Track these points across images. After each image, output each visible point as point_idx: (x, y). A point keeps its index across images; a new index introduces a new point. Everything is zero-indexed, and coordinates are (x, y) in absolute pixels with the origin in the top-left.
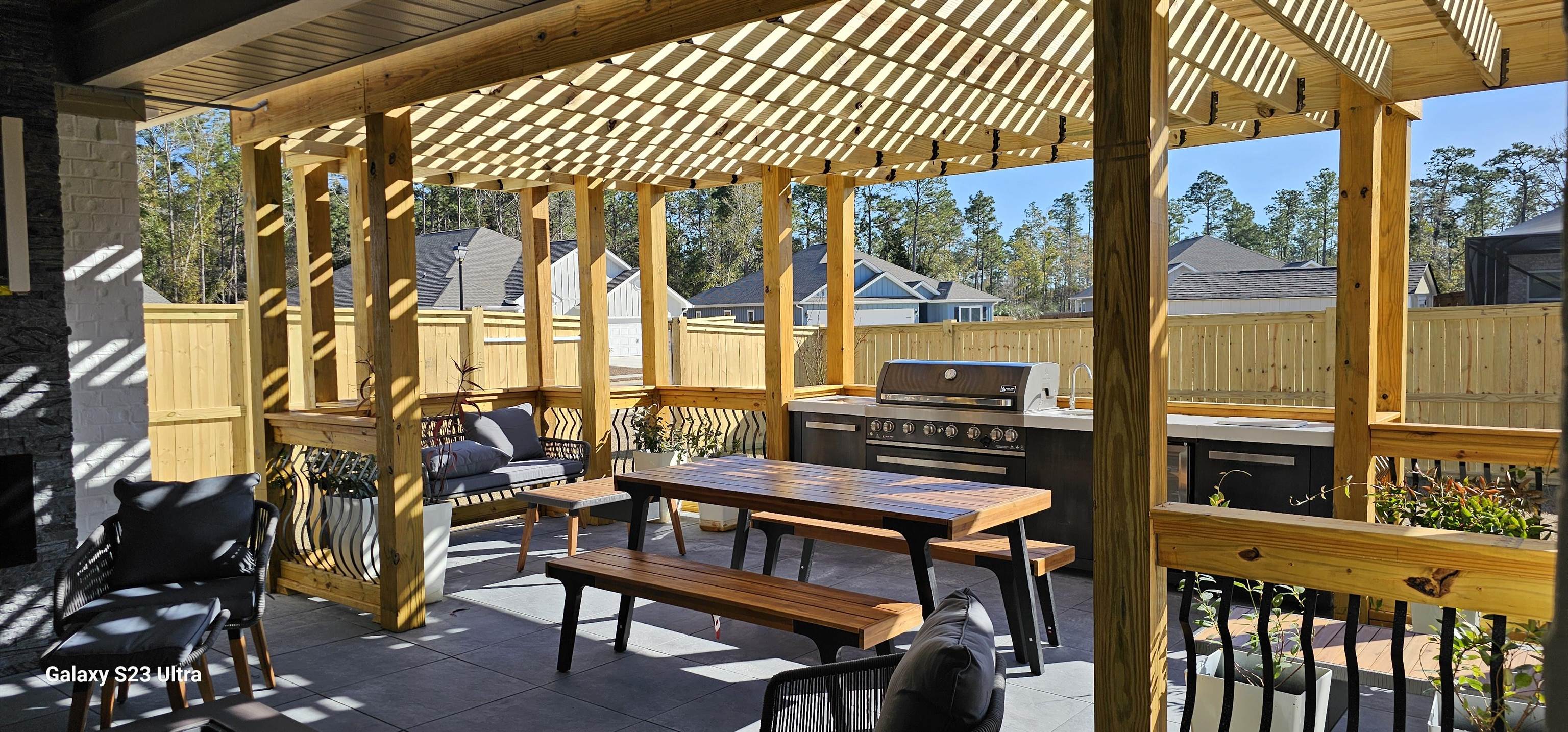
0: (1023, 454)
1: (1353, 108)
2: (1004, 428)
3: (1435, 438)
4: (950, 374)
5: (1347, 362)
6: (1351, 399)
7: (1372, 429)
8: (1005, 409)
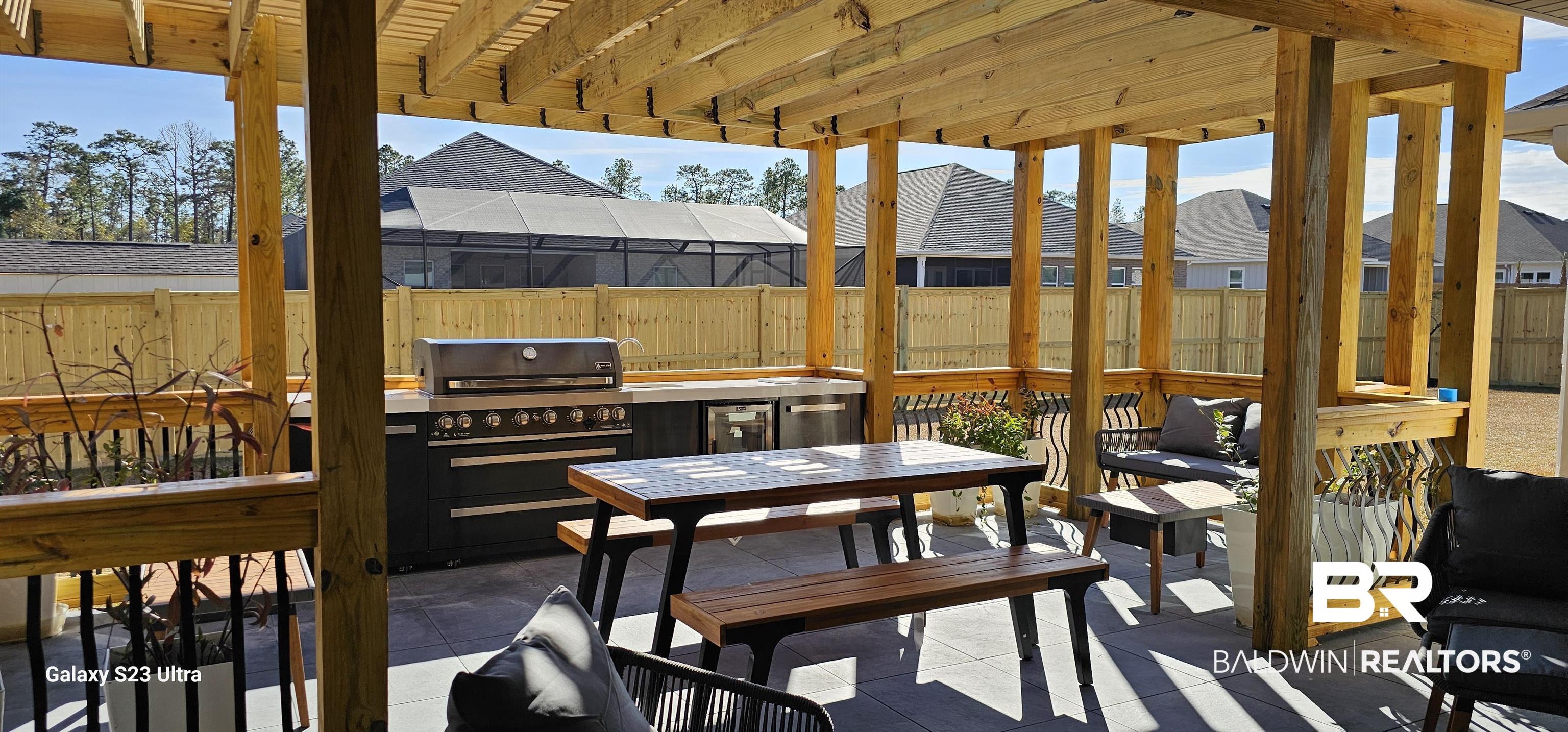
0: (630, 431)
1: (887, 141)
2: (610, 407)
3: (924, 379)
4: (530, 353)
5: (882, 329)
6: (884, 356)
7: (894, 377)
8: (608, 386)
